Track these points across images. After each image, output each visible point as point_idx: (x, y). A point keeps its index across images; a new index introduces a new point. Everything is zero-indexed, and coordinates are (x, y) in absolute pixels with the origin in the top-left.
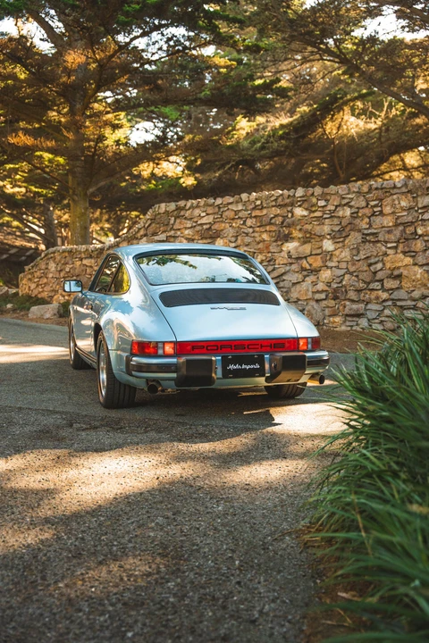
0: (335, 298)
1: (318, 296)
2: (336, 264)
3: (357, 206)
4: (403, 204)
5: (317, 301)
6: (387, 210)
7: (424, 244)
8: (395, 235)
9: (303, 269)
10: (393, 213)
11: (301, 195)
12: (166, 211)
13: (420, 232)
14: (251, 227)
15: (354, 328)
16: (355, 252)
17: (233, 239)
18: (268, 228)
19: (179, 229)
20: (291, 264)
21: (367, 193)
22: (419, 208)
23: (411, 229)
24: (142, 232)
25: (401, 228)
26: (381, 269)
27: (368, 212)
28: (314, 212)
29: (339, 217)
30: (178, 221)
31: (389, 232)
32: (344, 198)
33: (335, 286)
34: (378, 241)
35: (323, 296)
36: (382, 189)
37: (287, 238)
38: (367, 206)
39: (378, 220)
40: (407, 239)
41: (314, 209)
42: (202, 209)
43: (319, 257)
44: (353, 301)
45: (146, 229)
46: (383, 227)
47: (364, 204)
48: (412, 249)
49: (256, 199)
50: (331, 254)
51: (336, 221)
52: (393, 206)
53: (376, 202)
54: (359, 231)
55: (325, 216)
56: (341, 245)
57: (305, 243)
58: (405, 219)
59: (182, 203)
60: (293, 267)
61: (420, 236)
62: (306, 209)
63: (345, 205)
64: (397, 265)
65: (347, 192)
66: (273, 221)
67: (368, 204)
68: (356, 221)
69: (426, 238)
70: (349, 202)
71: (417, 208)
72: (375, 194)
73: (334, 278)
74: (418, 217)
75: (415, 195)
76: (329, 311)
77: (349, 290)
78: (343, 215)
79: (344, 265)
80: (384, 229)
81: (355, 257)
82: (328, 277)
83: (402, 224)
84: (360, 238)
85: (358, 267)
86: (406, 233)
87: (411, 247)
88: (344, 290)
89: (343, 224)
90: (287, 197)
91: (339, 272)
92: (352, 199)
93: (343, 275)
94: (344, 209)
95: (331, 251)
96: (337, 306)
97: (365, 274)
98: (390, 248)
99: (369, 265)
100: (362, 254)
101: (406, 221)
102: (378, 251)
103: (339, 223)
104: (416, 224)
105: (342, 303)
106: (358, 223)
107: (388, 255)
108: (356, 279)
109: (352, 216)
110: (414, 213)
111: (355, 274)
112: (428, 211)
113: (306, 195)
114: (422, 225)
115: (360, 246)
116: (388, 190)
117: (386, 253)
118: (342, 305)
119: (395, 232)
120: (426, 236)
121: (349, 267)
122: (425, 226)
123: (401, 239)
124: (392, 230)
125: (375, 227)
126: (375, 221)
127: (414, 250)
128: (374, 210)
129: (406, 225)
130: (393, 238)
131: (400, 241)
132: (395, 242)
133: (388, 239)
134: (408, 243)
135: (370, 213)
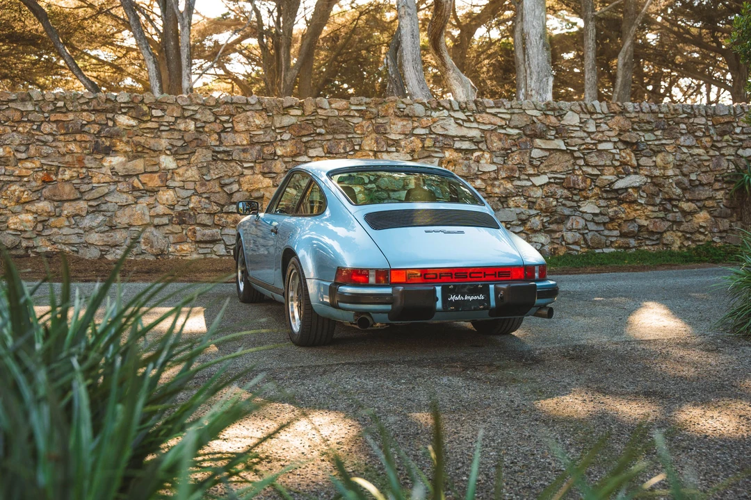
0: (182, 222)
1: (156, 221)
2: (181, 184)
3: (204, 120)
4: (258, 122)
5: (156, 226)
6: (241, 127)
7: (285, 166)
8: (251, 155)
9: (134, 189)
10: (247, 131)
11: (125, 101)
13: (279, 153)
14: (48, 134)
15: (209, 256)
16: (204, 171)
17: (23, 148)
18: (78, 137)
20: (116, 183)
21: (214, 106)
22: (276, 128)
23: (268, 150)
25: (258, 147)
26: (238, 191)
27: (216, 127)
28: (147, 122)
29: (180, 130)
31: (244, 151)
32: (185, 110)
33: (181, 209)
34: (232, 160)
35: (165, 220)
36: (232, 103)
37: (108, 151)
38: (215, 121)
39: (229, 138)
40: (265, 160)
41: (145, 119)
43: (157, 175)
44: (204, 226)
46: (236, 145)
47: (212, 118)
49: (56, 99)
50: (173, 171)
51: (176, 135)
53: (228, 118)
54: (208, 148)
55: (162, 128)
56: (185, 162)
57: (135, 158)
58: (263, 139)
60: (121, 186)
61: (279, 156)
62: (134, 118)
63: (187, 117)
64: (257, 186)
65: (188, 102)
66: (86, 128)
67: (216, 119)
68: (203, 137)
69: (286, 159)
70: (193, 115)
71: (273, 128)
72: (225, 109)
73: (179, 199)
74: (276, 137)
75: (271, 114)
76: (174, 237)
77: (199, 213)
78: (185, 128)
79: (191, 185)
80: (237, 147)
81: (204, 177)
82: (170, 199)
83: (258, 143)
84: (209, 155)
85: (208, 187)
86: (264, 153)
87: (271, 168)
88: (192, 213)
89: (186, 138)
90: (104, 100)
91: (184, 194)
92: (196, 111)
93: (190, 197)
94: (186, 122)
95: (172, 169)
96: (184, 232)
97: (217, 195)
98: (246, 168)
99: (222, 186)
100: (214, 173)
101: (264, 141)
102: (233, 171)
103: (180, 137)
104: (275, 144)
105: (190, 228)
106: (205, 139)
107: (245, 175)
108: (207, 201)
109: (197, 131)
110: (272, 132)
111: (204, 196)
112: (287, 132)
113: (132, 102)
114: (281, 146)
115: (211, 164)
116: (240, 106)
117: (242, 174)
118: (190, 230)
119: (251, 152)
120: (285, 157)
121: (196, 188)
122: (285, 147)
123: (258, 159)
124: (248, 149)
125: (227, 145)
126: (225, 138)
127: (274, 171)
128: (224, 126)
129: (264, 144)
130: (249, 158)
131: (257, 161)
132: (252, 162)
133: (244, 158)
134: (267, 163)
135: (219, 129)
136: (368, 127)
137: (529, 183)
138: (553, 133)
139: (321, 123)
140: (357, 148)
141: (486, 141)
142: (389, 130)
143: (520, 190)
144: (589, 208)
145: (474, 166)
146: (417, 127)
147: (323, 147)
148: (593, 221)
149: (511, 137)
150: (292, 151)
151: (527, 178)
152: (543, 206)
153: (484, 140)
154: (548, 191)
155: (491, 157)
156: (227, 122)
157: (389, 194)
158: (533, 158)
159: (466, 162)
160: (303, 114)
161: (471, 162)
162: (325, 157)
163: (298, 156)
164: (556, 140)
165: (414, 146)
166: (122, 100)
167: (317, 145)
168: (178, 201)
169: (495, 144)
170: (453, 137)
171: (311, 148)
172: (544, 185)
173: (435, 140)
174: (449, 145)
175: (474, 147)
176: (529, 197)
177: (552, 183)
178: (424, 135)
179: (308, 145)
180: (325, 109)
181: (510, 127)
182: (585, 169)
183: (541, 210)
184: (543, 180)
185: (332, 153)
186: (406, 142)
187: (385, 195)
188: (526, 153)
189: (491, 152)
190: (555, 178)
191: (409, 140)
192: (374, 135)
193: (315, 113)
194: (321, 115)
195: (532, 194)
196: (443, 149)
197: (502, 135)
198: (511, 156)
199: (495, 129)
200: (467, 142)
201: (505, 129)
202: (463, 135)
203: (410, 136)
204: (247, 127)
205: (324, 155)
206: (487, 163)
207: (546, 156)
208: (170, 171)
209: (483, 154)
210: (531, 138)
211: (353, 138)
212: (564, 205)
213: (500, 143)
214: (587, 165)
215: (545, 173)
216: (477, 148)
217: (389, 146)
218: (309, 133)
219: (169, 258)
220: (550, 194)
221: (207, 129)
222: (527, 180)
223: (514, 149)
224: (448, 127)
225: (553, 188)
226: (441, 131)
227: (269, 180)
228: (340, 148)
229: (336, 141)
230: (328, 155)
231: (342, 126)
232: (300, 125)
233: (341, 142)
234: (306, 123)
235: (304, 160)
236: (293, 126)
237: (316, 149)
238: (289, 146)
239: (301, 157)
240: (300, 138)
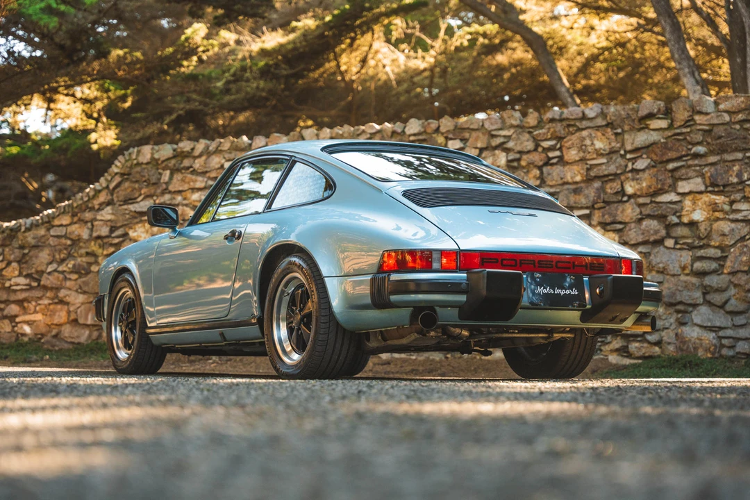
3: (519, 148)
4: (599, 145)
6: (572, 155)
7: (638, 210)
8: (587, 197)
10: (583, 160)
11: (416, 131)
12: (153, 158)
13: (629, 189)
19: (180, 192)
21: (535, 127)
22: (626, 152)
23: (612, 187)
24: (103, 197)
25: (597, 184)
27: (537, 158)
30: (178, 176)
31: (576, 191)
32: (493, 136)
36: (561, 121)
38: (536, 150)
39: (555, 173)
40: (607, 203)
42: (227, 156)
45: (112, 192)
46: (565, 183)
47: (530, 145)
48: (619, 219)
52: (582, 148)
53: (552, 143)
58: (605, 170)
59: (186, 145)
61: (630, 197)
63: (496, 148)
65: (499, 125)
67: (537, 146)
69: (641, 200)
70: (504, 143)
71: (622, 152)
72: (549, 129)
74: (626, 166)
75: (619, 131)
80: (566, 187)
83: (597, 177)
86: (606, 193)
87: (615, 216)
90: (390, 134)
92: (509, 137)
94: (494, 155)
101: (606, 173)
104: (622, 177)
110: (619, 160)
112: (644, 156)
113: (425, 132)
114: (633, 180)
116: (572, 123)
119: (586, 192)
120: (639, 196)
122: (639, 181)
123: (596, 203)
124: (582, 188)
125: (551, 184)
126: (549, 174)
127: (620, 220)
128: (548, 156)
129: (606, 179)
130: (583, 201)
131: (596, 206)
132: (587, 208)
133: (575, 203)
134: (610, 209)
135: (541, 160)
139: (699, 137)
147: (702, 176)
150: (650, 187)
156: (552, 149)
160: (671, 126)
162: (707, 192)
163: (660, 194)
166: (412, 131)
167: (691, 174)
171: (682, 179)
180: (707, 114)
185: (718, 186)
193: (689, 122)
194: (700, 124)
204: (581, 154)
205: (702, 188)
218: (679, 155)
227: (614, 235)
228: (731, 176)
229: (727, 164)
230: (710, 189)
231: (736, 139)
232: (666, 143)
233: (734, 166)
234: (675, 139)
235: (669, 200)
236: (654, 146)
237: (691, 181)
238: (645, 179)
239: (664, 195)
240: (665, 164)
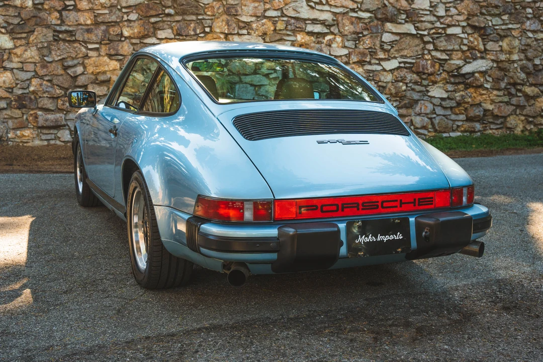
0: (21, 107)
2: (20, 65)
4: (102, 1)
6: (84, 5)
7: (132, 48)
8: (97, 36)
10: (91, 9)
13: (126, 34)
15: (52, 142)
16: (45, 52)
22: (122, 8)
23: (114, 31)
25: (103, 28)
26: (83, 74)
27: (57, 4)
29: (16, 7)
31: (89, 31)
33: (20, 92)
34: (76, 41)
35: (3, 104)
39: (71, 16)
40: (111, 41)
44: (47, 110)
46: (79, 24)
50: (10, 52)
51: (11, 12)
54: (48, 26)
56: (23, 42)
58: (108, 18)
61: (126, 38)
64: (102, 69)
68: (42, 14)
71: (119, 7)
73: (17, 82)
74: (123, 17)
76: (13, 122)
77: (40, 97)
78: (21, 4)
79: (31, 67)
80: (80, 27)
81: (45, 58)
82: (8, 81)
83: (103, 23)
84: (50, 35)
85: (50, 70)
86: (110, 34)
87: (117, 50)
88: (32, 97)
89: (23, 16)
91: (23, 76)
93: (30, 80)
95: (9, 49)
96: (25, 117)
97: (61, 78)
98: (91, 49)
99: (66, 68)
100: (56, 54)
101: (110, 20)
102: (77, 52)
103: (16, 14)
104: (121, 25)
105: (32, 112)
106: (45, 17)
107: (90, 57)
108: (49, 84)
109: (34, 8)
110: (117, 12)
111: (46, 78)
112: (134, 11)
114: (128, 27)
115: (52, 45)
117: (87, 56)
118: (31, 115)
119: (96, 32)
120: (132, 38)
121: (37, 70)
122: (132, 28)
123: (104, 40)
124: (92, 29)
125: (69, 24)
126: (67, 17)
127: (121, 53)
128: (65, 4)
129: (109, 25)
130: (94, 38)
131: (103, 42)
132: (97, 43)
133: (88, 39)
134: (113, 45)
135: (60, 6)
136: (219, 8)
137: (379, 68)
138: (404, 16)
139: (170, 3)
140: (207, 30)
141: (338, 24)
142: (240, 12)
143: (371, 75)
144: (437, 92)
145: (325, 49)
146: (269, 9)
147: (172, 28)
148: (441, 105)
149: (362, 21)
150: (140, 33)
151: (377, 62)
152: (393, 91)
153: (336, 23)
154: (398, 75)
155: (342, 41)
157: (240, 78)
158: (383, 42)
159: (318, 46)
161: (323, 45)
162: (175, 39)
163: (146, 38)
164: (406, 24)
165: (266, 28)
167: (166, 26)
168: (17, 84)
169: (346, 28)
170: (305, 20)
171: (159, 29)
172: (394, 69)
173: (287, 23)
174: (300, 28)
175: (326, 31)
176: (379, 81)
177: (402, 67)
178: (276, 17)
179: (157, 26)
181: (361, 10)
182: (434, 53)
183: (391, 94)
184: (393, 64)
185: (182, 35)
186: (258, 24)
187: (237, 79)
188: (377, 37)
189: (343, 36)
190: (405, 63)
191: (260, 23)
192: (225, 17)
195: (382, 78)
196: (295, 32)
197: (354, 19)
198: (363, 40)
199: (347, 12)
200: (319, 26)
201: (356, 12)
202: (315, 18)
203: (261, 18)
204: (91, 5)
205: (173, 36)
206: (338, 47)
207: (396, 41)
208: (7, 51)
209: (335, 38)
210: (382, 22)
211: (204, 19)
212: (413, 90)
213: (352, 27)
214: (436, 49)
215: (395, 58)
216: (328, 31)
217: (240, 28)
218: (157, 13)
219: (8, 145)
220: (399, 79)
221: (46, 7)
222: (377, 64)
223: (365, 33)
224: (299, 10)
225: (403, 73)
226: (293, 14)
227: (116, 63)
228: (190, 30)
229: (186, 22)
230: (177, 37)
231: (192, 7)
232: (148, 5)
233: (191, 23)
234: (154, 2)
235: (152, 42)
236: (140, 5)
237: (165, 30)
238: (136, 27)
239: (149, 39)
240: (148, 18)
